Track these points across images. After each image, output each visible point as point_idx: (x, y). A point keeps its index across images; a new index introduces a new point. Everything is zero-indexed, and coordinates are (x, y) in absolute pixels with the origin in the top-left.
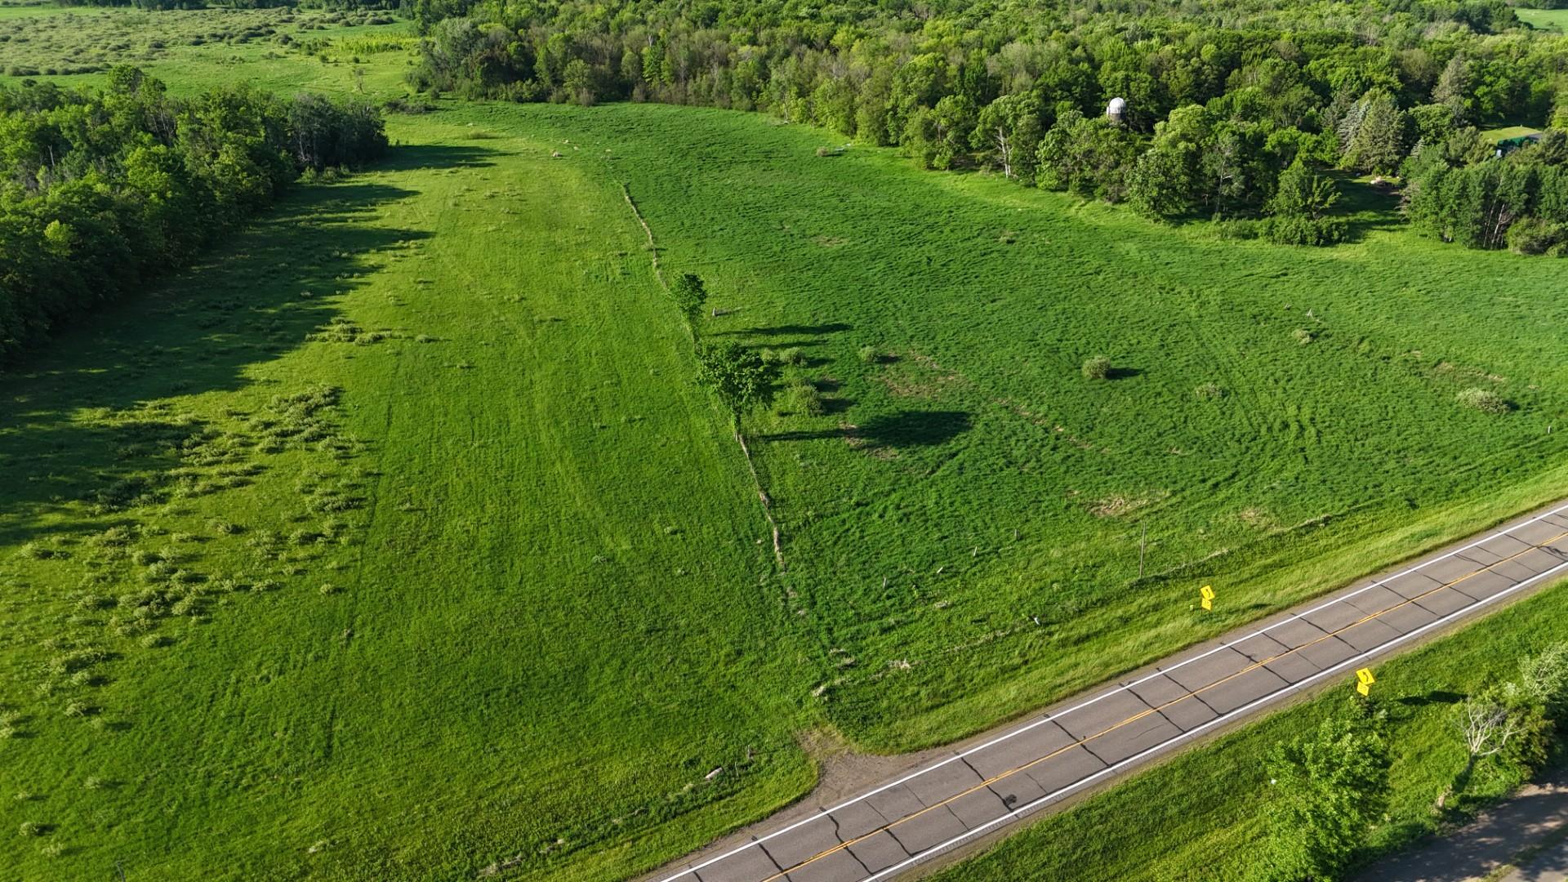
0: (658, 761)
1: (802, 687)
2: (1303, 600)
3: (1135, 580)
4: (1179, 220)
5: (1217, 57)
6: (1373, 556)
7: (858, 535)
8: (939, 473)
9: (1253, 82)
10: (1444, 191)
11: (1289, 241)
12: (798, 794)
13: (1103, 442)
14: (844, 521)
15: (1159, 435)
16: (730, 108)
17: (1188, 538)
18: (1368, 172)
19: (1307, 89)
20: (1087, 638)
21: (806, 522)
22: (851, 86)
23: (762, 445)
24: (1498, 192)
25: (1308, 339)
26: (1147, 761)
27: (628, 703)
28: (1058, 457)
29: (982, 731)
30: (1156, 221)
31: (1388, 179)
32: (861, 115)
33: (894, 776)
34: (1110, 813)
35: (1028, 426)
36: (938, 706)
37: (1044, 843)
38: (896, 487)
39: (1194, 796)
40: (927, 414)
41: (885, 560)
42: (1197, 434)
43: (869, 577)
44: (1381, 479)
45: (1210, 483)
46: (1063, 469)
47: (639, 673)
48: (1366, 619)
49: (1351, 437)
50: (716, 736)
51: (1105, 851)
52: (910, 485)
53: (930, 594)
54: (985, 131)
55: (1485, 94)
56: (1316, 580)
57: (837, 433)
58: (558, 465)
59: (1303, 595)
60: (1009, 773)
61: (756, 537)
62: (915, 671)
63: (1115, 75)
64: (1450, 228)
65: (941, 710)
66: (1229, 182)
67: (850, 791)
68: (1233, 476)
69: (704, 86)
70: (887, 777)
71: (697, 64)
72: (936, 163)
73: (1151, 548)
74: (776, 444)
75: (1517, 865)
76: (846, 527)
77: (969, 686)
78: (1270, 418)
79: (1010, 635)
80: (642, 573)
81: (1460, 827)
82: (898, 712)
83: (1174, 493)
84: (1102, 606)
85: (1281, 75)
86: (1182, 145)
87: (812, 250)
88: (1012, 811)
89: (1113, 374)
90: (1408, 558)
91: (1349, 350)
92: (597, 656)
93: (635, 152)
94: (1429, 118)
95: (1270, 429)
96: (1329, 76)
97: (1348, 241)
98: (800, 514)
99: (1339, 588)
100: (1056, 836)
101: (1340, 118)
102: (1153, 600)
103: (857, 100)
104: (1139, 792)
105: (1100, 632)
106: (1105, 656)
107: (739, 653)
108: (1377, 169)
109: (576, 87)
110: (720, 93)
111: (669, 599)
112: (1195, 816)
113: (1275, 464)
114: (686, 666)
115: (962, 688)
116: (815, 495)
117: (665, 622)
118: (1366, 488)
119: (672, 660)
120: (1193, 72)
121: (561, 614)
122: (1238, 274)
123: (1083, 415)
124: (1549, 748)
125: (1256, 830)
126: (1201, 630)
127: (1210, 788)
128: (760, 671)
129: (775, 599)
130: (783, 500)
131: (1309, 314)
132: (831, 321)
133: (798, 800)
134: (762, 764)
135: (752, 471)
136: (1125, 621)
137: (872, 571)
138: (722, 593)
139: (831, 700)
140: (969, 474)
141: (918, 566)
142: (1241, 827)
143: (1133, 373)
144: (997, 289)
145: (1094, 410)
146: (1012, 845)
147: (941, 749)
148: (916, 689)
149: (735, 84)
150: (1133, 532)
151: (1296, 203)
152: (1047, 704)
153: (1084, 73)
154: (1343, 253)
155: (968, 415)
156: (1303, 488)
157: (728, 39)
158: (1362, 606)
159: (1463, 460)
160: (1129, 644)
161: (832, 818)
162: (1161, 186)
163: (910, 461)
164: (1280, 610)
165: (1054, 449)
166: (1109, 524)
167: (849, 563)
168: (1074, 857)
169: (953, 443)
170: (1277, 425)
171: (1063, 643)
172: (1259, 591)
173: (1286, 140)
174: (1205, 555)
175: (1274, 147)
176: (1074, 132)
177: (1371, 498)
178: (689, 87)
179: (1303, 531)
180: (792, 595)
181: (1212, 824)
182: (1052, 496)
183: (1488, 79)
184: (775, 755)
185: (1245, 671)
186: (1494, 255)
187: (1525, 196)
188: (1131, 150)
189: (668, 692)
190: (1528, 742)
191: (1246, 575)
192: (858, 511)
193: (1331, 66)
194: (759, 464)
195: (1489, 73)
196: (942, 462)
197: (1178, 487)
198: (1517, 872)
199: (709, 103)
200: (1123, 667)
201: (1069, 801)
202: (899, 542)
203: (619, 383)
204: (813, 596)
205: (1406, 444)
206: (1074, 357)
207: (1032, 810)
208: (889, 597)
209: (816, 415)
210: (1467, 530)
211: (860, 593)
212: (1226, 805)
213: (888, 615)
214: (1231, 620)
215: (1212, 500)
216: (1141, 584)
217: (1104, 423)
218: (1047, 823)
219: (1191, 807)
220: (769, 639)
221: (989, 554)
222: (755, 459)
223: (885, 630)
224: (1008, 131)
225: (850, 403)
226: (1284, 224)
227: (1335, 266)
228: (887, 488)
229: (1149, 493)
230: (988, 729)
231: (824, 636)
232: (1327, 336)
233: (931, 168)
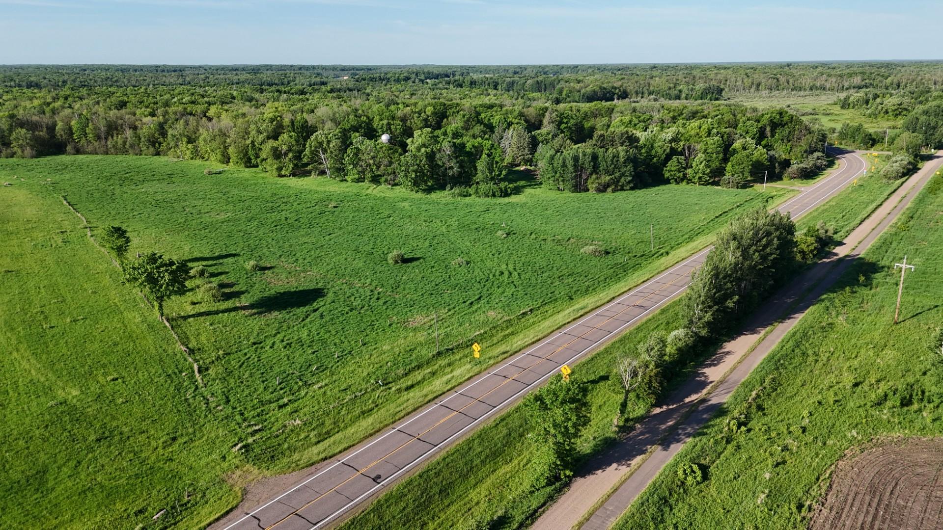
0: (112, 516)
1: (224, 449)
2: (527, 346)
3: (435, 353)
4: (429, 190)
5: (434, 114)
6: (557, 322)
7: (256, 359)
8: (308, 320)
9: (454, 124)
10: (555, 165)
11: (487, 196)
12: (227, 509)
13: (406, 292)
14: (246, 354)
15: (437, 285)
16: (141, 155)
17: (461, 329)
18: (518, 165)
19: (482, 126)
20: (412, 386)
21: (218, 358)
22: (224, 134)
23: (180, 322)
24: (580, 162)
25: (505, 235)
26: (458, 438)
27: (83, 486)
28: (381, 302)
29: (353, 445)
30: (417, 192)
31: (529, 167)
32: (231, 150)
33: (296, 483)
34: (441, 471)
35: (361, 290)
36: (322, 441)
37: (402, 496)
38: (280, 331)
39: (488, 451)
40: (295, 292)
41: (277, 369)
42: (456, 282)
43: (267, 380)
44: (553, 289)
45: (468, 303)
46: (385, 307)
47: (93, 466)
48: (560, 349)
49: (535, 274)
50: (159, 491)
51: (441, 491)
52: (289, 328)
53: (310, 382)
54: (312, 152)
55: (565, 128)
56: (532, 337)
57: (235, 309)
58: (15, 354)
59: (526, 344)
60: (374, 463)
61: (181, 372)
62: (305, 424)
63: (381, 122)
64: (561, 183)
65: (326, 441)
66: (451, 168)
67: (266, 498)
68: (480, 298)
69: (120, 142)
70: (292, 484)
71: (113, 128)
72: (283, 172)
73: (441, 337)
74: (192, 319)
75: (659, 444)
76: (247, 357)
77: (342, 425)
78: (493, 271)
79: (365, 393)
80: (90, 406)
81: (628, 434)
82: (296, 449)
83: (449, 310)
84: (418, 369)
85: (468, 120)
86: (423, 150)
87: (206, 219)
88: (379, 483)
89: (405, 261)
90: (574, 319)
91: (526, 238)
92: (55, 462)
93: (71, 179)
94: (542, 136)
95: (494, 276)
96: (492, 121)
97: (515, 194)
98: (213, 354)
99: (544, 337)
100: (409, 491)
101: (501, 139)
102: (447, 361)
103: (228, 140)
104: (456, 455)
105: (419, 382)
106: (425, 392)
107: (174, 439)
108: (522, 163)
109: (21, 147)
110: (132, 146)
111: (114, 418)
112: (490, 462)
113: (501, 290)
114: (131, 455)
115: (337, 427)
116: (223, 343)
117: (111, 432)
118: (547, 294)
119: (120, 454)
120: (423, 120)
121: (22, 443)
122: (464, 212)
123: (392, 281)
124: (661, 383)
125: (525, 461)
126: (476, 369)
127: (495, 446)
128: (191, 446)
129: (199, 403)
130: (199, 349)
131: (504, 225)
132: (224, 253)
133: (227, 513)
134: (198, 499)
135: (175, 336)
136: (433, 374)
137: (268, 377)
138: (157, 407)
139: (247, 451)
140: (327, 318)
141: (300, 369)
142: (516, 462)
143: (418, 259)
144: (331, 229)
145: (398, 278)
146: (382, 502)
147: (328, 461)
148: (306, 434)
149: (143, 139)
150: (430, 331)
151: (487, 176)
152: (393, 423)
153: (365, 122)
154: (514, 199)
155: (323, 289)
156: (516, 298)
157: (134, 114)
158: (557, 343)
159: (590, 276)
160: (438, 384)
161: (255, 517)
162: (416, 171)
163: (287, 317)
164: (516, 352)
165: (378, 299)
166: (414, 330)
167: (251, 375)
168: (423, 500)
169: (315, 304)
170: (497, 273)
171: (399, 391)
172: (504, 346)
173: (476, 144)
174: (472, 335)
175: (471, 149)
176: (363, 148)
177: (550, 298)
178: (109, 143)
179: (520, 317)
180: (211, 399)
181: (500, 464)
182: (380, 321)
183: (565, 120)
184: (208, 491)
185: (504, 383)
186: (583, 194)
187: (592, 164)
188: (397, 155)
189: (118, 473)
190: (650, 381)
191: (495, 342)
192: (254, 347)
193: (492, 116)
194: (179, 331)
195: (565, 118)
196: (309, 315)
197: (451, 307)
198: (660, 448)
199: (126, 152)
200: (435, 395)
201: (416, 469)
202: (286, 358)
203: (64, 301)
204: (227, 397)
205: (562, 274)
206: (382, 256)
207: (393, 481)
208: (281, 389)
209: (219, 301)
210: (599, 304)
211: (261, 389)
212: (506, 452)
213: (283, 398)
214: (492, 362)
215: (471, 310)
216: (439, 354)
217: (405, 283)
218: (402, 485)
219: (487, 457)
220: (196, 427)
221: (346, 355)
222: (176, 330)
223: (280, 407)
224: (325, 151)
225: (243, 293)
226: (483, 187)
227: (513, 205)
228: (274, 332)
229: (436, 312)
230: (358, 443)
231: (238, 418)
232: (514, 234)
233: (280, 176)
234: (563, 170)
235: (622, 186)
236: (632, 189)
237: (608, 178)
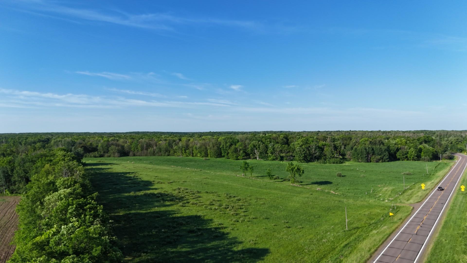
10: (358, 152)
29: (422, 200)
30: (303, 162)
32: (209, 152)
54: (251, 149)
64: (361, 159)
66: (316, 153)
69: (152, 151)
71: (148, 146)
86: (303, 146)
89: (342, 176)
103: (208, 148)
109: (113, 153)
110: (157, 152)
131: (357, 169)
143: (345, 176)
162: (304, 154)
186: (372, 163)
187: (372, 152)
199: (156, 155)
224: (256, 149)
226: (331, 160)
233: (237, 159)
234: (362, 154)
235: (384, 160)
236: (388, 161)
237: (379, 157)
